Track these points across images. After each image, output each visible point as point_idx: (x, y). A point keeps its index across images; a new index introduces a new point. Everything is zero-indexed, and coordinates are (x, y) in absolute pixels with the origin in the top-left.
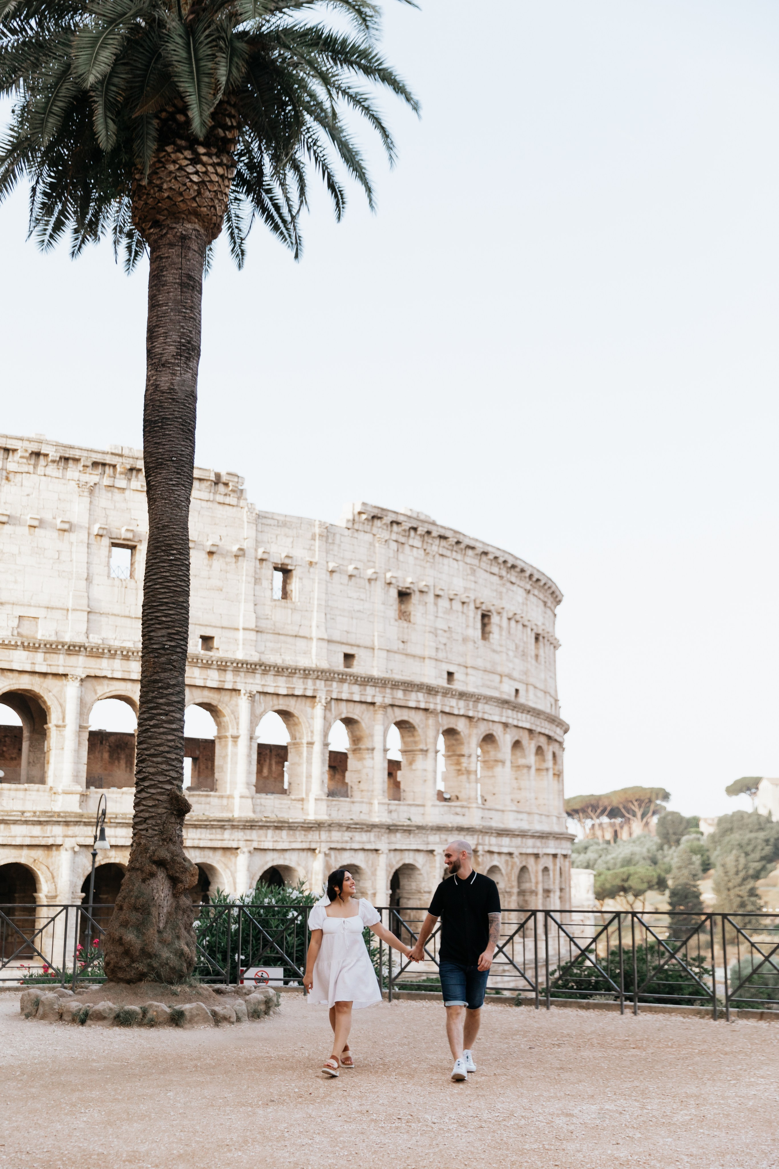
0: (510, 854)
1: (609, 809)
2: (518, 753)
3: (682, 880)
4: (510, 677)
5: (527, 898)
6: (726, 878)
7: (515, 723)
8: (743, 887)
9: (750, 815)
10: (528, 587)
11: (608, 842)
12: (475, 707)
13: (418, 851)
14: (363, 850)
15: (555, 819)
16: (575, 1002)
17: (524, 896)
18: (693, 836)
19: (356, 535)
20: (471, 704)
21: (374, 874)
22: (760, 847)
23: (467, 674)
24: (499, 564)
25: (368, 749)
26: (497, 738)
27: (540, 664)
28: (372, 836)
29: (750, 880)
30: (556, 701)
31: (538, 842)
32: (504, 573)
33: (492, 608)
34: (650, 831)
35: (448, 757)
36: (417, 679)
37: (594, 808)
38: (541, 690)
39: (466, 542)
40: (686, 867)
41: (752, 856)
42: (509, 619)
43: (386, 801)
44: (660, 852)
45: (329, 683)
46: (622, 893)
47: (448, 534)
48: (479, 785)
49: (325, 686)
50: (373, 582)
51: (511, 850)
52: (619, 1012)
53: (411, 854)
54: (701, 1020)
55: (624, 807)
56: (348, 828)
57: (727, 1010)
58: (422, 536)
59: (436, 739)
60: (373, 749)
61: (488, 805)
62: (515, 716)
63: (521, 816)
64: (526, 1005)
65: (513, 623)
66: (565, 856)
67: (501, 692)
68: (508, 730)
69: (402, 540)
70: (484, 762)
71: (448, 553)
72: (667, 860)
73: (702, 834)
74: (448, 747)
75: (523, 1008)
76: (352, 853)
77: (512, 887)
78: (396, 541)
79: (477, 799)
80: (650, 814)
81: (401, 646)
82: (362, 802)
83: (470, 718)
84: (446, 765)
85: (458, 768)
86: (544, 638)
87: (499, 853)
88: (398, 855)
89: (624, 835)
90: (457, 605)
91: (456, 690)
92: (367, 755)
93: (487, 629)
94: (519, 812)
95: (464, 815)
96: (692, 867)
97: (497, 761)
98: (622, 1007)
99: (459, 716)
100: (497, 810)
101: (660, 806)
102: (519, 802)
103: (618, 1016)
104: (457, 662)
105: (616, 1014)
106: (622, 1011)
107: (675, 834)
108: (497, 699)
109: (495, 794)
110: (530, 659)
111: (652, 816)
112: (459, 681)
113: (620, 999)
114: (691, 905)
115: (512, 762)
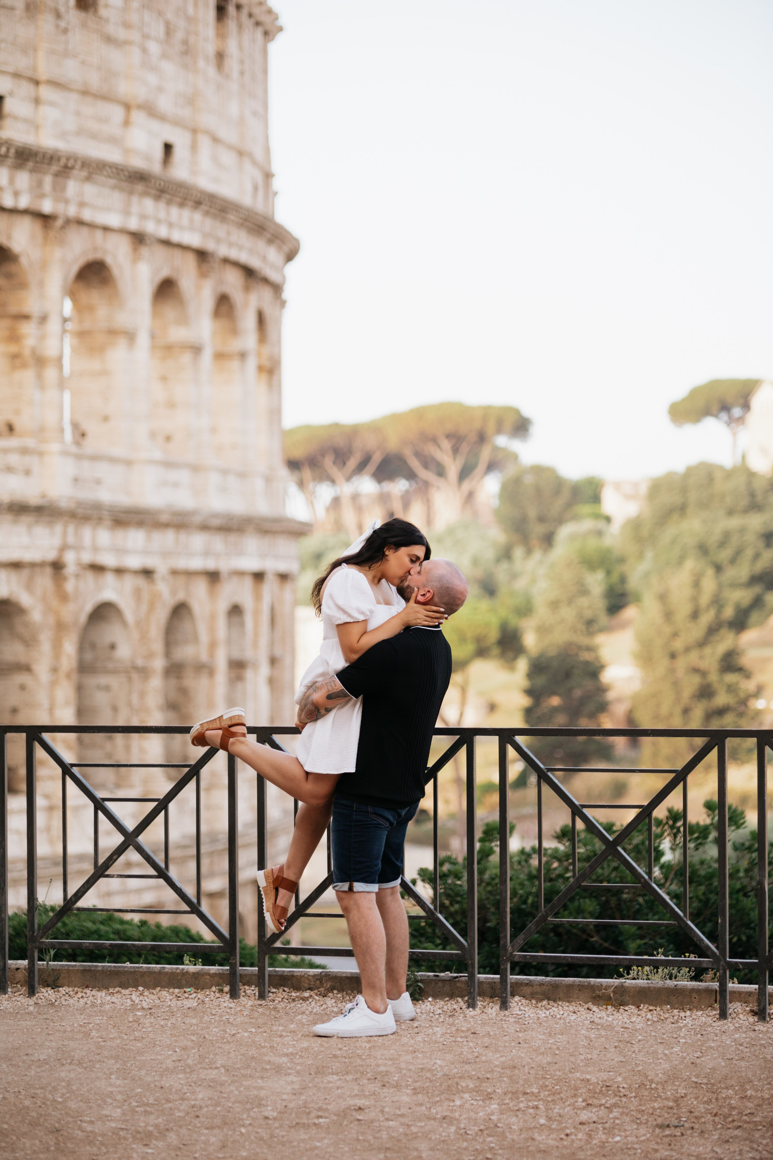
0: (147, 573)
2: (169, 312)
3: (559, 635)
4: (150, 111)
5: (189, 681)
6: (668, 630)
7: (163, 232)
8: (708, 650)
9: (729, 474)
12: (59, 189)
15: (259, 484)
16: (581, 987)
17: (179, 677)
18: (587, 525)
20: (48, 180)
22: (749, 553)
23: (37, 101)
26: (115, 271)
27: (228, 77)
29: (724, 631)
30: (268, 176)
31: (218, 542)
34: (475, 514)
37: (340, 456)
38: (230, 147)
40: (570, 601)
41: (730, 573)
44: (504, 566)
48: (67, 396)
51: (149, 562)
52: (713, 1013)
55: (418, 454)
61: (90, 445)
62: (162, 215)
63: (175, 475)
64: (435, 996)
66: (284, 577)
67: (127, 151)
68: (144, 251)
70: (82, 335)
72: (521, 584)
73: (608, 519)
77: (150, 656)
79: (62, 430)
80: (479, 468)
83: (44, 218)
85: (13, 348)
86: (239, 7)
87: (119, 571)
91: (9, 143)
94: (169, 465)
95: (27, 472)
96: (584, 601)
97: (113, 332)
98: (720, 998)
99: (14, 211)
100: (113, 460)
101: (504, 450)
102: (168, 439)
103: (711, 1022)
104: (11, 69)
105: (704, 1019)
106: (720, 1010)
107: (541, 519)
108: (117, 168)
109: (106, 419)
110: (201, 64)
111: (482, 477)
112: (15, 118)
113: (715, 974)
114: (577, 694)
115: (153, 336)
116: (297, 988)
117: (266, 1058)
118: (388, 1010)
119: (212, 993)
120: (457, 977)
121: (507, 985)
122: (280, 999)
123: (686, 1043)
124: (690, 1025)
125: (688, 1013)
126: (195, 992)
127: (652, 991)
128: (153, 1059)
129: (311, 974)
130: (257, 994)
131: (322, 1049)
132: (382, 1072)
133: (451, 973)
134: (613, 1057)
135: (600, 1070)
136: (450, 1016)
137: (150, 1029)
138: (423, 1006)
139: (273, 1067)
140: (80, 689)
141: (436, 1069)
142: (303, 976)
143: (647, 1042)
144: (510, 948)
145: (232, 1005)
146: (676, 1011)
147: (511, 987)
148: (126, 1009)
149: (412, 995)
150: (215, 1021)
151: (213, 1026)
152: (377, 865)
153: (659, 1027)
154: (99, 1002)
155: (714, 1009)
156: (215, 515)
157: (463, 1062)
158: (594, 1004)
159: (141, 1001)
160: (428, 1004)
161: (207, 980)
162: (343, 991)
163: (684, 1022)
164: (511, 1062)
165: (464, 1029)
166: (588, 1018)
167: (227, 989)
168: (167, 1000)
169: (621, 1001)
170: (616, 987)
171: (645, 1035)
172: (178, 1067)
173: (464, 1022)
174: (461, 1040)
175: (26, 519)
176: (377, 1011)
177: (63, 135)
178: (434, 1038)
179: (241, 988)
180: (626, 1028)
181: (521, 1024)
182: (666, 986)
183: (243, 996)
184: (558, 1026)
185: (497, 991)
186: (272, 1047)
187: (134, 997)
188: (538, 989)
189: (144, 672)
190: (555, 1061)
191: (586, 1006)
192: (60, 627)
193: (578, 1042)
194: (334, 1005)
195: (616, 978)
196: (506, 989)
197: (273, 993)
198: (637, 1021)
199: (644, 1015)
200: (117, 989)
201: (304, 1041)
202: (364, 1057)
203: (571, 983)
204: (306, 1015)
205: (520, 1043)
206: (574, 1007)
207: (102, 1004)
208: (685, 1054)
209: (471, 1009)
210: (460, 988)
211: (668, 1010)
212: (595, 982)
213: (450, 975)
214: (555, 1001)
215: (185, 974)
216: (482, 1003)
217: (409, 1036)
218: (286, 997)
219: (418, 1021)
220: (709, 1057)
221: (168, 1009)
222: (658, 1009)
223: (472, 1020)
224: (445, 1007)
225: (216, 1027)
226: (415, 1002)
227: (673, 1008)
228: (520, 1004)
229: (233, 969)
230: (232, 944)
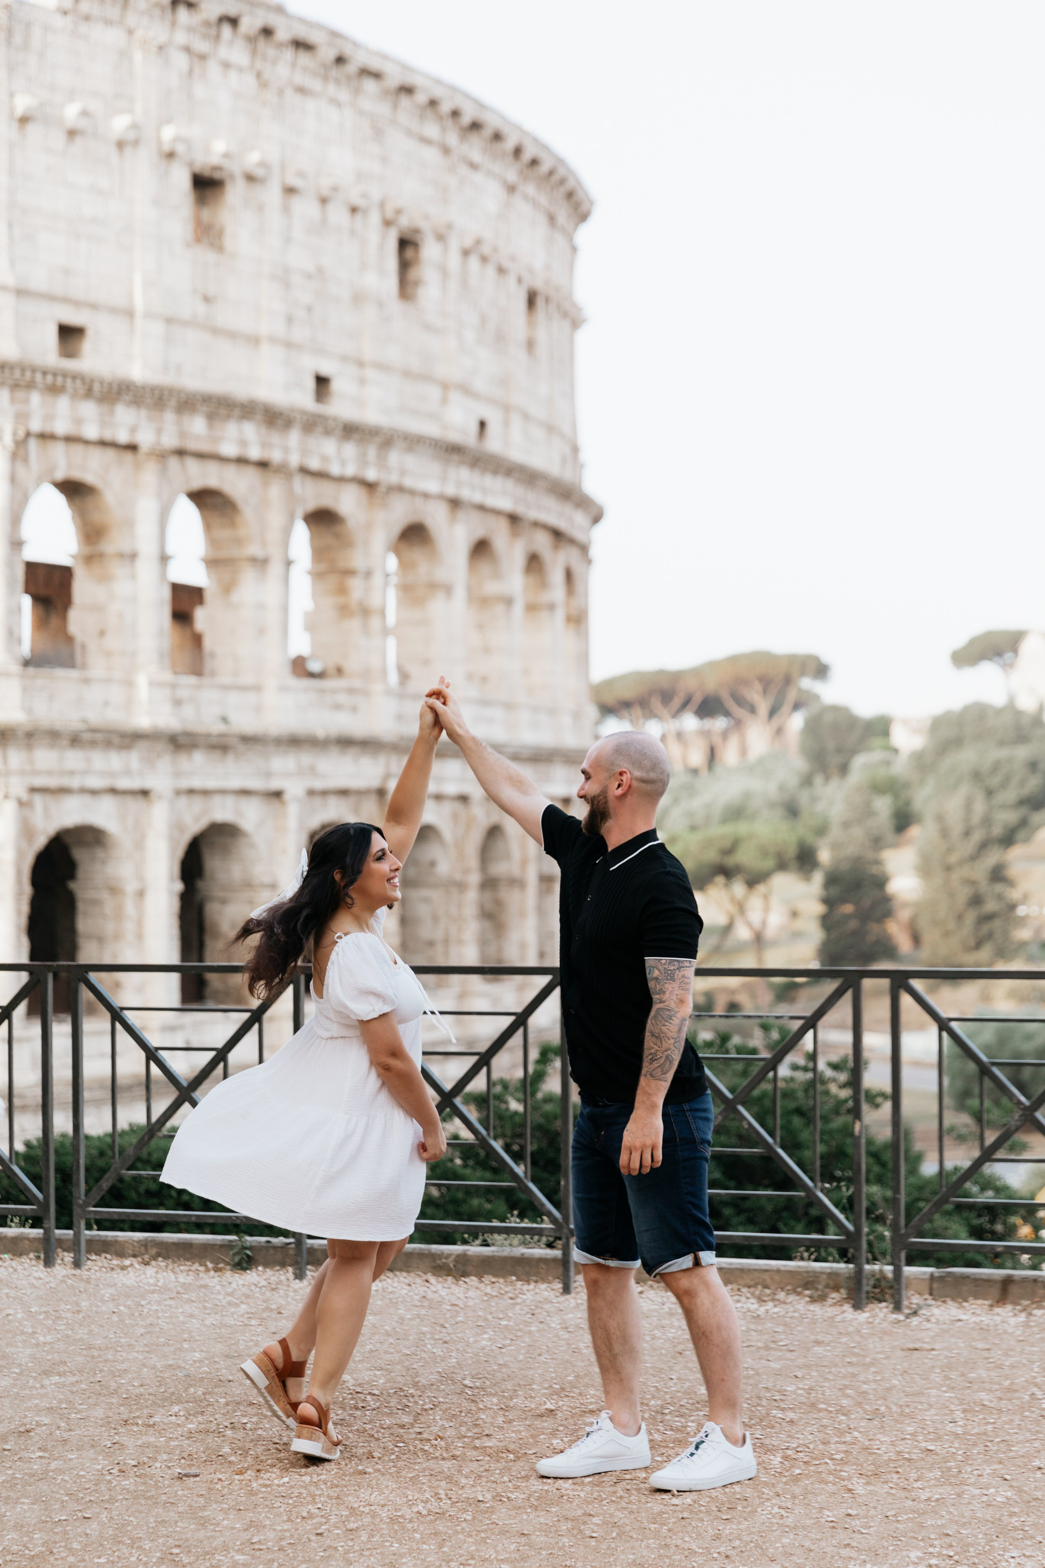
0: (463, 799)
1: (698, 699)
2: (485, 567)
3: (851, 850)
4: (466, 390)
5: (503, 894)
6: (944, 845)
7: (477, 498)
8: (979, 864)
9: (999, 712)
10: (512, 176)
11: (695, 772)
12: (382, 460)
13: (245, 792)
14: (113, 791)
15: (568, 720)
17: (494, 890)
18: (877, 755)
19: (83, 28)
20: (372, 452)
21: (140, 845)
22: (1017, 779)
23: (362, 381)
24: (440, 118)
25: (121, 556)
26: (434, 532)
27: (537, 361)
28: (134, 758)
29: (993, 847)
30: (575, 449)
32: (452, 139)
33: (424, 225)
34: (784, 746)
35: (317, 575)
36: (242, 391)
37: (666, 696)
38: (541, 424)
39: (359, 59)
40: (860, 821)
41: (1000, 797)
42: (466, 253)
43: (167, 676)
44: (806, 791)
45: (21, 394)
46: (720, 880)
47: (314, 37)
48: (391, 644)
49: (13, 401)
50: (128, 150)
51: (464, 789)
52: (558, 1286)
53: (230, 800)
54: (816, 1308)
55: (731, 695)
56: (75, 741)
57: (898, 1272)
58: (251, 40)
59: (287, 532)
60: (133, 556)
62: (477, 483)
64: (267, 1264)
65: (474, 262)
67: (444, 426)
68: (461, 514)
69: (201, 46)
70: (404, 588)
71: (315, 84)
72: (820, 807)
73: (896, 751)
74: (319, 553)
75: (255, 1277)
76: (87, 799)
78: (187, 49)
79: (387, 673)
80: (786, 707)
81: (201, 309)
82: (108, 681)
83: (370, 486)
84: (315, 595)
85: (341, 600)
88: (198, 803)
89: (730, 755)
90: (338, 214)
91: (335, 419)
92: (118, 570)
93: (413, 274)
94: (484, 703)
95: (355, 710)
96: (872, 823)
97: (433, 587)
98: (565, 1269)
99: (341, 480)
101: (807, 692)
102: (484, 679)
103: (552, 1297)
104: (338, 352)
105: (546, 1293)
106: (565, 1283)
107: (839, 750)
108: (435, 441)
109: (427, 662)
110: (513, 350)
111: (790, 714)
112: (342, 397)
114: (867, 902)
115: (469, 589)
119: (27, 1260)
122: (97, 1268)
124: (530, 1300)
125: (532, 1286)
126: (11, 1259)
127: (501, 1260)
129: (136, 1239)
130: (73, 1262)
136: (272, 1289)
138: (249, 1277)
142: (127, 1242)
145: (43, 1275)
146: (519, 1283)
149: (236, 1265)
155: (560, 1282)
160: (256, 1274)
161: (26, 1246)
163: (525, 1296)
166: (422, 1293)
167: (42, 1256)
169: (462, 1272)
170: (458, 1256)
175: (353, 751)
179: (57, 1254)
182: (513, 1255)
183: (58, 1264)
189: (461, 886)
191: (425, 1277)
194: (154, 1274)
195: (459, 1245)
197: (91, 1260)
198: (474, 1297)
199: (483, 1289)
206: (411, 1279)
209: (297, 1281)
211: (511, 1282)
212: (436, 1249)
213: (285, 1240)
218: (105, 1265)
222: (502, 1280)
229: (47, 1232)
230: (45, 1205)
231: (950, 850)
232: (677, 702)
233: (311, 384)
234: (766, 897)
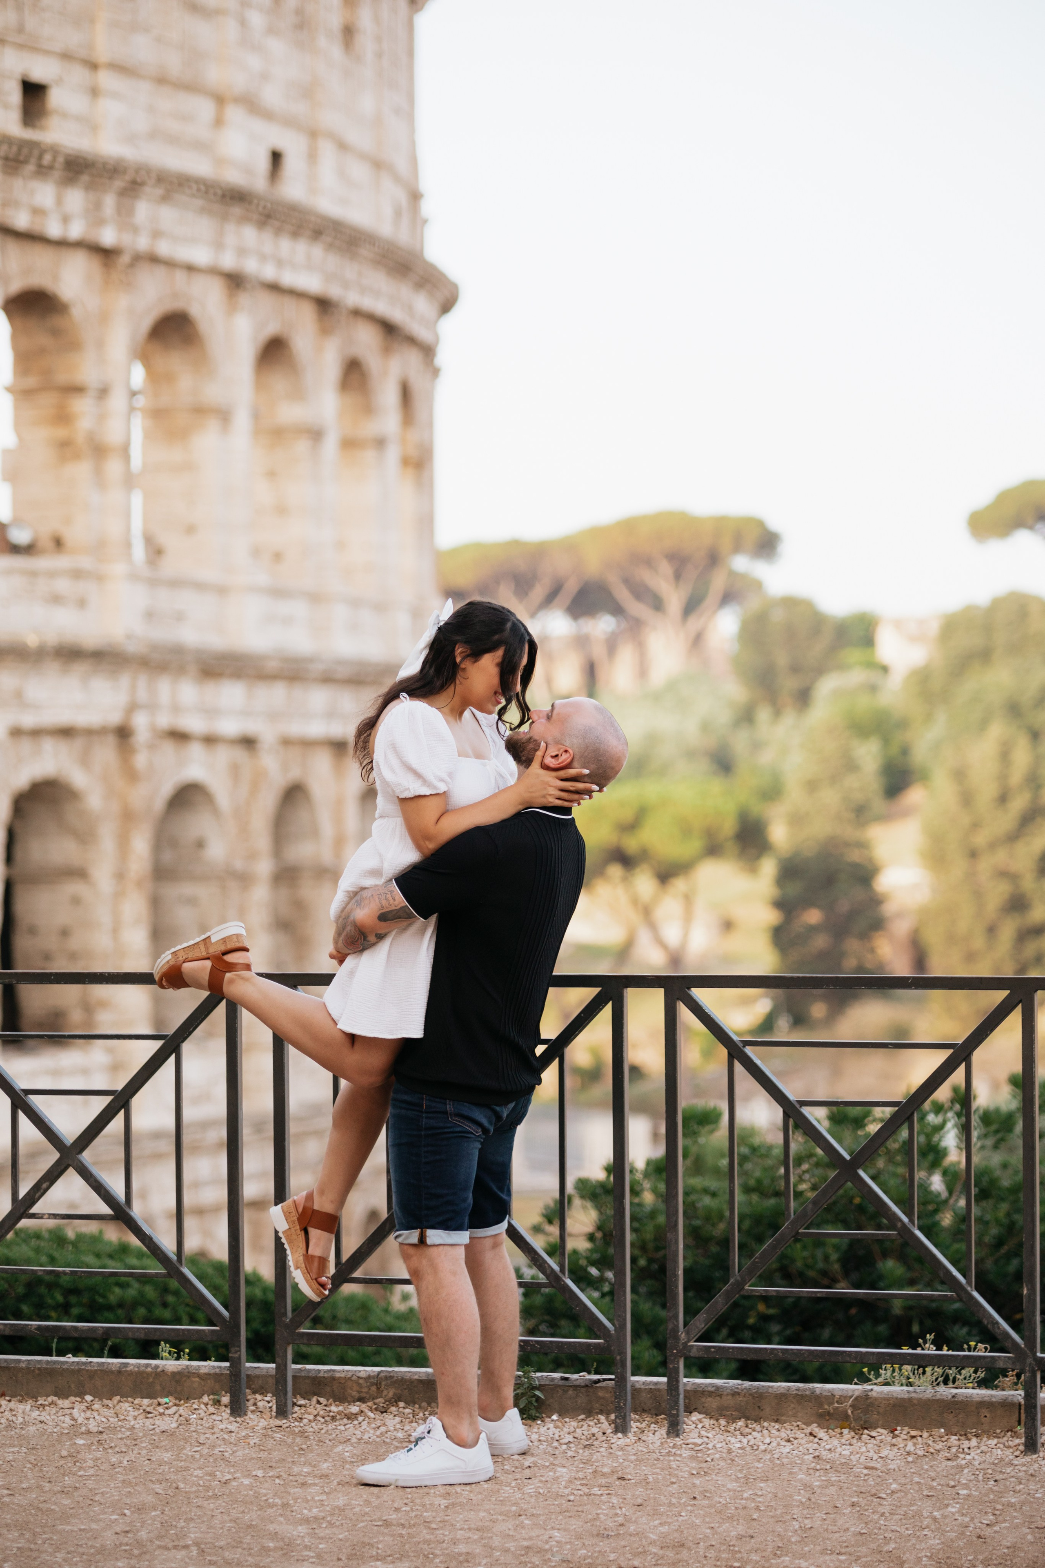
0: (248, 742)
1: (571, 587)
2: (279, 382)
3: (820, 826)
4: (250, 106)
5: (307, 891)
6: (966, 819)
7: (269, 273)
12: (124, 213)
17: (293, 886)
18: (856, 677)
20: (109, 201)
23: (94, 92)
26: (203, 326)
27: (358, 60)
30: (415, 196)
31: (346, 699)
34: (708, 663)
35: (23, 394)
37: (522, 583)
38: (363, 156)
40: (834, 779)
44: (744, 732)
46: (615, 871)
48: (137, 500)
51: (251, 727)
52: (1017, 1441)
55: (625, 582)
61: (170, 567)
62: (268, 249)
63: (284, 608)
67: (220, 161)
68: (244, 299)
70: (155, 414)
72: (766, 758)
73: (885, 669)
74: (23, 359)
77: (252, 856)
79: (128, 545)
80: (711, 600)
83: (103, 253)
84: (18, 425)
85: (61, 433)
87: (210, 740)
89: (620, 676)
91: (55, 150)
94: (278, 593)
95: (82, 603)
96: (852, 782)
97: (200, 411)
98: (1026, 1417)
99: (62, 244)
100: (200, 587)
101: (743, 577)
102: (278, 557)
103: (1011, 1457)
104: (58, 47)
105: (999, 1452)
106: (1026, 1438)
107: (795, 669)
108: (205, 185)
109: (190, 530)
110: (322, 42)
111: (715, 612)
112: (64, 115)
113: (1018, 1376)
114: (844, 906)
115: (256, 416)
116: (341, 1398)
117: (271, 1527)
118: (480, 1441)
119: (202, 1406)
120: (599, 1381)
121: (678, 1395)
122: (311, 1417)
123: (969, 1496)
124: (976, 1463)
125: (974, 1442)
126: (176, 1405)
127: (915, 1405)
128: (84, 1530)
129: (363, 1375)
130: (274, 1408)
131: (367, 1510)
132: (460, 1554)
133: (589, 1373)
134: (847, 1525)
135: (824, 1551)
136: (585, 1447)
137: (91, 1472)
138: (543, 1430)
139: (281, 1544)
140: (156, 903)
141: (551, 1549)
142: (350, 1379)
143: (906, 1494)
144: (683, 1336)
145: (233, 1427)
146: (954, 1437)
147: (685, 1397)
148: (62, 1433)
149: (522, 1412)
150: (201, 1456)
151: (196, 1465)
152: (465, 1200)
153: (926, 1467)
154: (21, 1420)
155: (1016, 1435)
156: (340, 662)
157: (598, 1535)
158: (821, 1426)
159: (88, 1419)
160: (551, 1426)
161: (196, 1385)
162: (414, 1403)
163: (968, 1457)
164: (676, 1535)
165: (606, 1470)
166: (811, 1451)
167: (226, 1399)
168: (130, 1418)
169: (865, 1422)
170: (856, 1399)
171: (903, 1480)
172: (121, 1544)
173: (608, 1458)
174: (599, 1493)
175: (80, 668)
176: (462, 1444)
177: (131, 139)
178: (555, 1489)
179: (249, 1397)
180: (872, 1468)
181: (701, 1462)
182: (938, 1397)
183: (252, 1412)
184: (760, 1465)
185: (664, 1405)
186: (285, 1505)
187: (75, 1412)
188: (729, 1401)
189: (244, 879)
190: (751, 1532)
191: (808, 1430)
192: (128, 817)
193: (791, 1496)
194: (398, 1426)
195: (856, 1384)
196: (677, 1402)
197: (300, 1406)
198: (891, 1457)
199: (902, 1446)
200: (50, 1399)
201: (340, 1495)
202: (434, 1526)
203: (782, 1391)
204: (352, 1445)
205: (695, 1498)
206: (789, 1432)
207: (25, 1424)
208: (967, 1519)
209: (620, 1435)
210: (604, 1398)
211: (941, 1437)
212: (822, 1389)
213: (588, 1377)
214: (757, 1420)
215: (160, 1374)
216: (638, 1424)
217: (513, 1484)
218: (322, 1413)
219: (532, 1455)
220: (1007, 1525)
221: (128, 1433)
222: (925, 1435)
223: (620, 1453)
224: (579, 1431)
225: (200, 1468)
226: (529, 1422)
227: (949, 1433)
228: (700, 1426)
229: (236, 1365)
230: (233, 1326)
231: (976, 826)
232: (539, 592)
233: (15, 96)
234: (688, 900)
